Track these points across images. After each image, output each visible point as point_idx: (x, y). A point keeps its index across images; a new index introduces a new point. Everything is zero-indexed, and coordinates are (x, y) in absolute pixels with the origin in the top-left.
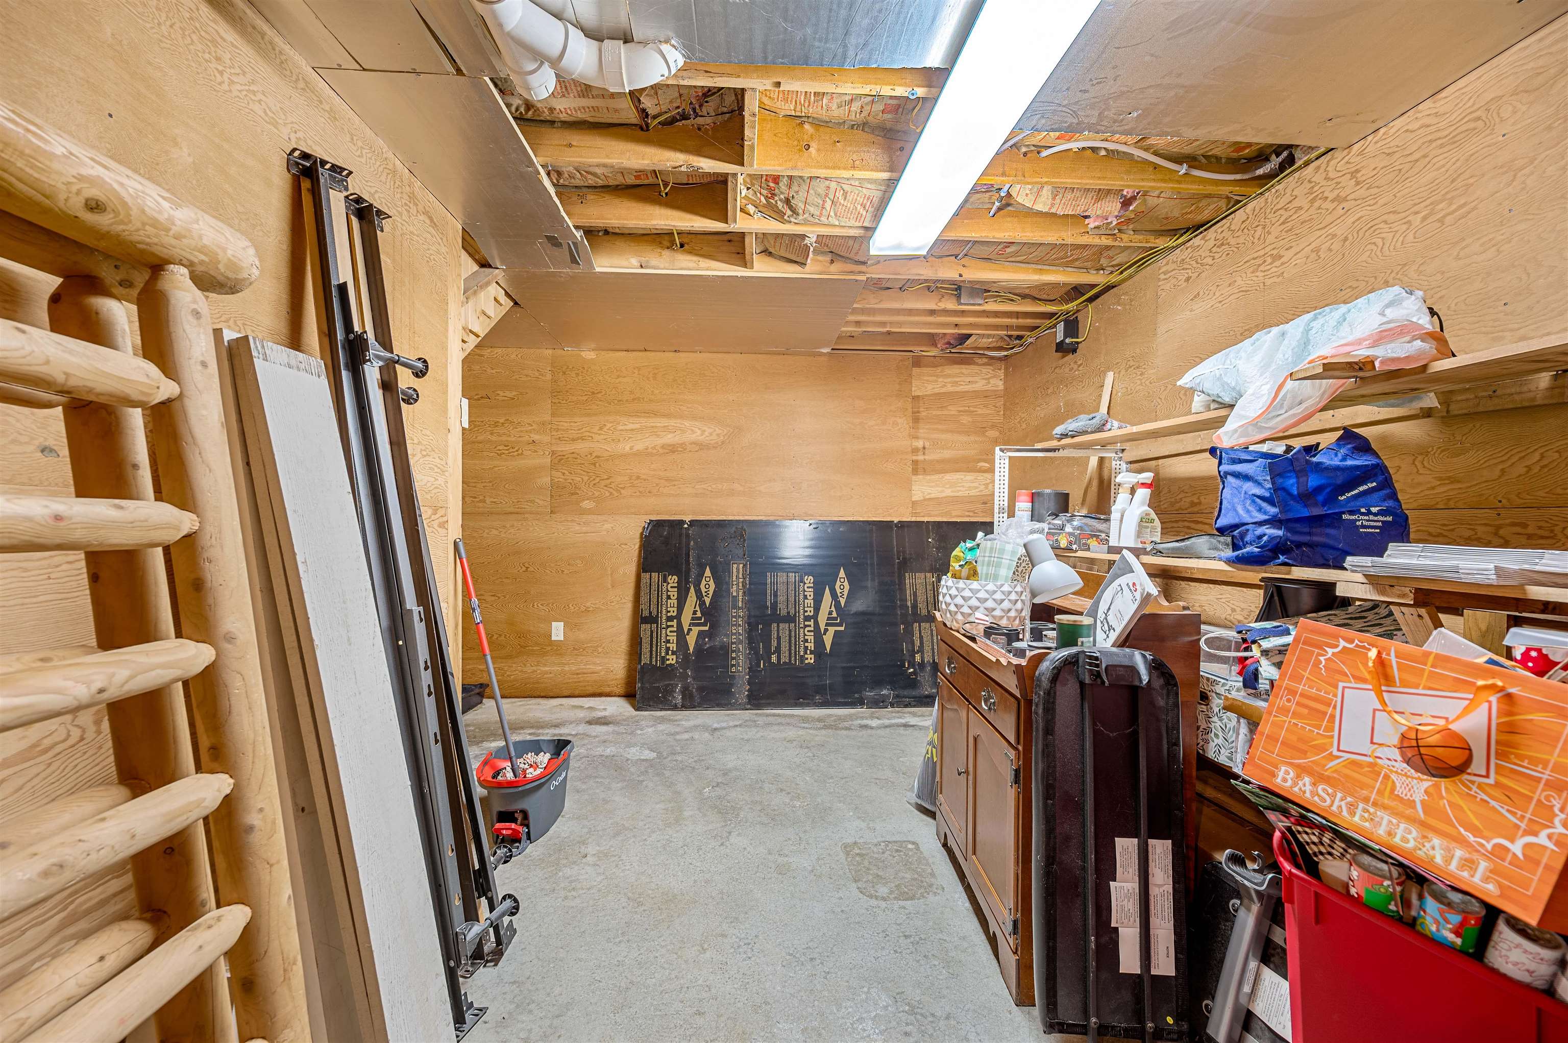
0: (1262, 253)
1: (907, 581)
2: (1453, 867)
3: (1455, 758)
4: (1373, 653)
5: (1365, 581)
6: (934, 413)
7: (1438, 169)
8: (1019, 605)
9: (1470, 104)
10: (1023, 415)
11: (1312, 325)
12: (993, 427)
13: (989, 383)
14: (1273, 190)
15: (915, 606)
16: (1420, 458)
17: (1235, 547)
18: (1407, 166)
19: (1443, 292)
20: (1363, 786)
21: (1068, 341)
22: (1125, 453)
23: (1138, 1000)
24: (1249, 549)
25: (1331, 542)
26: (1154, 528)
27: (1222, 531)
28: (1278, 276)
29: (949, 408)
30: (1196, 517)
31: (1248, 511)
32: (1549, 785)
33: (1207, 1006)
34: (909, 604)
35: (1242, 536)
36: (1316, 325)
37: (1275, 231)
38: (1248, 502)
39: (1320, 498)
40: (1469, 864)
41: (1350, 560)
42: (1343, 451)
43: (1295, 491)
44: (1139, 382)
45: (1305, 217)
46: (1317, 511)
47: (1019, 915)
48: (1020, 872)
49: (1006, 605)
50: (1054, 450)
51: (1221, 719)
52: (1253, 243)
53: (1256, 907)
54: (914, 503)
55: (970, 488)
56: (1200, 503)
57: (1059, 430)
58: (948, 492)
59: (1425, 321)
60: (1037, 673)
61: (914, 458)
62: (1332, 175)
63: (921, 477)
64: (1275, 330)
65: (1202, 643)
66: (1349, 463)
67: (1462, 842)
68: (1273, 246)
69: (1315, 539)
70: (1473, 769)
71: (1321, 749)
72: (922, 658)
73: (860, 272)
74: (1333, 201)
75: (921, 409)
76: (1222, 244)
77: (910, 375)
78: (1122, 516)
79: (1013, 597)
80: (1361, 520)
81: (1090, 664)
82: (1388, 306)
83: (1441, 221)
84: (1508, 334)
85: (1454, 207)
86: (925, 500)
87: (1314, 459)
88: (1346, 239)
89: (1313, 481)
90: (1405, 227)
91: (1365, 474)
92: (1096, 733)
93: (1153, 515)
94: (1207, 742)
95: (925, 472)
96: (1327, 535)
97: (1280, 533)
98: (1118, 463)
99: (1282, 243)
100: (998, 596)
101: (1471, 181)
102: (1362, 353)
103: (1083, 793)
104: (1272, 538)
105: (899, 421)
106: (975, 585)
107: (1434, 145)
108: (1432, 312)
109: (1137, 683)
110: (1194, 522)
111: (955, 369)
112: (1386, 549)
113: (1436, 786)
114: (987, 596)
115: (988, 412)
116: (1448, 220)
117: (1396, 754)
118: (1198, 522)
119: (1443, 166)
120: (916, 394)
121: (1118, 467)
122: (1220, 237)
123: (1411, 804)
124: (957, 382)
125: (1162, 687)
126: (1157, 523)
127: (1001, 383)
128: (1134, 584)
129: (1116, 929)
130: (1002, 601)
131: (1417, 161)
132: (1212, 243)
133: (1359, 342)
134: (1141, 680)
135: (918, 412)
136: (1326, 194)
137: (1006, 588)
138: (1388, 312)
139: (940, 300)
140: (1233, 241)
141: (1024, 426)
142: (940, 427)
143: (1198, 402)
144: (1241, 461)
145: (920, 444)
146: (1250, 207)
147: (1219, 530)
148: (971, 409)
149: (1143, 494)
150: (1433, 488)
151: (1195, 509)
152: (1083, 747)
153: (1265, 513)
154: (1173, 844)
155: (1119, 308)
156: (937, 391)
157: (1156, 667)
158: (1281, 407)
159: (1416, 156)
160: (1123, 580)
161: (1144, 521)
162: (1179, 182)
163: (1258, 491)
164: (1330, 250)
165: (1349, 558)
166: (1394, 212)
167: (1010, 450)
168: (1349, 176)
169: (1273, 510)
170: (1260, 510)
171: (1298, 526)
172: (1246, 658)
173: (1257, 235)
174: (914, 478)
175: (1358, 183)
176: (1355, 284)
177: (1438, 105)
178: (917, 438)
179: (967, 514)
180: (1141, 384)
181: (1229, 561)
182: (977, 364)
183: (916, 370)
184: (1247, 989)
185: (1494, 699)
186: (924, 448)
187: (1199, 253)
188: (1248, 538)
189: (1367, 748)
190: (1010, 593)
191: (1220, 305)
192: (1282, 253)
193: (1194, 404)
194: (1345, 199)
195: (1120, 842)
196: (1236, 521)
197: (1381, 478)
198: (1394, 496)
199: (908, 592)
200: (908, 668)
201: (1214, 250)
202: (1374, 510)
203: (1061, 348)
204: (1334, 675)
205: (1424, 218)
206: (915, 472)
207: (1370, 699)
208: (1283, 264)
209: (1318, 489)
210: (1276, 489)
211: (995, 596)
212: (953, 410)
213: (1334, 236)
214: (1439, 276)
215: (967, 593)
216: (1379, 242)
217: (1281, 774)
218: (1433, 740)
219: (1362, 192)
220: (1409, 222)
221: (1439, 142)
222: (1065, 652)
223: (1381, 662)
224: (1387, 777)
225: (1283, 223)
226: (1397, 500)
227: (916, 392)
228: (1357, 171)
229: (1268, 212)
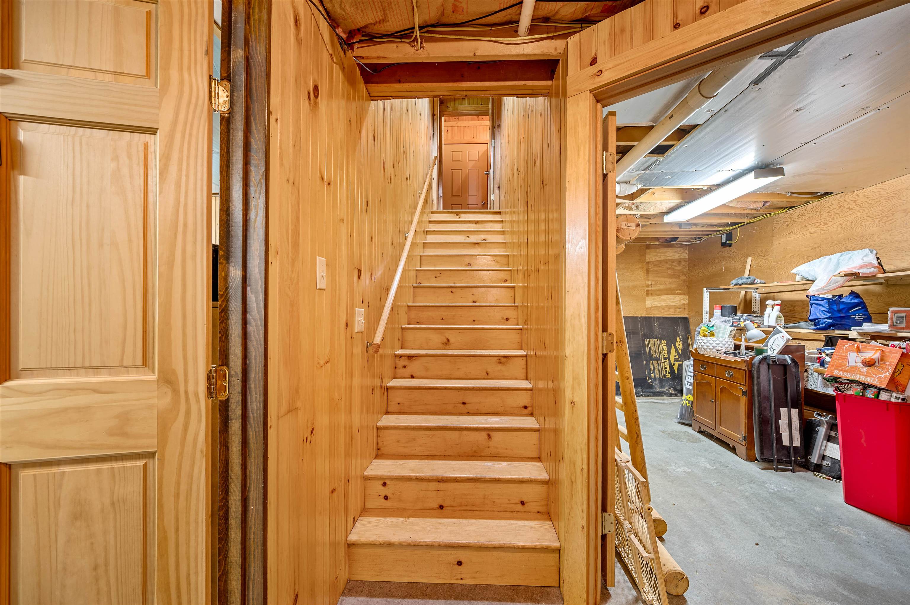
0: (819, 221)
1: (646, 343)
2: (871, 381)
3: (872, 363)
4: (856, 345)
5: (857, 333)
6: (656, 269)
7: (884, 206)
8: (731, 346)
9: (893, 188)
10: (700, 271)
11: (840, 258)
12: (683, 274)
13: (681, 255)
14: (824, 200)
15: (650, 353)
16: (879, 297)
17: (815, 325)
18: (873, 203)
19: (886, 246)
20: (854, 371)
21: (728, 242)
22: (758, 290)
23: (789, 453)
24: (821, 326)
25: (847, 323)
26: (782, 320)
27: (811, 321)
28: (826, 231)
29: (663, 267)
30: (793, 316)
31: (821, 315)
32: (889, 365)
33: (810, 457)
34: (647, 352)
35: (819, 322)
36: (842, 258)
37: (825, 214)
38: (821, 312)
39: (844, 311)
40: (874, 380)
41: (853, 328)
42: (851, 297)
43: (836, 309)
44: (764, 262)
45: (837, 212)
46: (842, 315)
47: (747, 434)
48: (747, 421)
49: (727, 346)
50: (728, 289)
51: (812, 376)
52: (816, 217)
53: (825, 426)
54: (647, 309)
55: (673, 302)
56: (794, 310)
57: (734, 282)
58: (663, 304)
59: (875, 262)
60: (753, 362)
61: (647, 289)
62: (847, 200)
63: (650, 297)
64: (828, 257)
65: (806, 354)
66: (853, 301)
67: (873, 377)
68: (824, 220)
69: (842, 323)
70: (876, 364)
71: (845, 365)
72: (655, 376)
73: (647, 222)
74: (847, 209)
75: (650, 268)
76: (803, 215)
77: (645, 253)
78: (769, 315)
79: (729, 343)
80: (856, 317)
81: (772, 358)
82: (865, 256)
83: (885, 223)
84: (906, 261)
85: (889, 219)
86: (652, 307)
87: (841, 300)
88: (852, 222)
89: (842, 307)
90: (873, 222)
91: (857, 305)
92: (774, 378)
93: (781, 315)
94: (807, 384)
95: (652, 295)
96: (847, 322)
97: (831, 321)
98: (755, 293)
99: (828, 219)
100: (724, 343)
101: (894, 212)
102: (856, 271)
103: (770, 395)
104: (829, 323)
105: (640, 273)
106: (714, 339)
107: (882, 198)
108: (878, 258)
109: (787, 364)
110: (791, 317)
111: (665, 250)
112: (862, 325)
113: (869, 369)
114: (720, 342)
115: (681, 268)
116: (887, 223)
117: (861, 364)
118: (793, 317)
119: (885, 206)
120: (648, 261)
121: (755, 295)
122: (802, 212)
123: (864, 372)
124: (666, 255)
125: (794, 366)
126: (783, 318)
127: (687, 255)
128: (783, 336)
129: (781, 433)
130: (725, 344)
131: (877, 202)
132: (798, 214)
133: (855, 268)
134: (788, 363)
135: (649, 269)
136: (845, 206)
137: (726, 340)
138: (865, 258)
139: (672, 227)
140: (807, 215)
141: (701, 275)
142: (659, 275)
143: (798, 278)
144: (818, 300)
145: (649, 283)
146: (814, 204)
147: (809, 320)
148: (673, 267)
149: (777, 308)
150: (884, 307)
151: (793, 312)
152: (769, 383)
153: (826, 315)
154: (799, 410)
155: (754, 231)
156: (657, 259)
157: (793, 360)
158: (830, 283)
159: (877, 200)
160: (778, 335)
161: (778, 317)
162: (787, 198)
163: (824, 309)
164: (846, 225)
165: (852, 328)
166: (869, 217)
167: (710, 289)
168: (853, 202)
169: (829, 315)
170: (825, 314)
171: (837, 319)
172: (820, 357)
173: (818, 214)
174: (647, 298)
175: (856, 205)
176: (856, 238)
177: (883, 186)
178: (648, 280)
179: (671, 313)
180: (766, 263)
181: (814, 330)
182: (676, 247)
183: (648, 251)
184: (823, 448)
185: (880, 352)
186: (651, 284)
187: (793, 216)
188: (821, 322)
189: (854, 364)
190: (728, 341)
191: (802, 237)
192: (828, 223)
193: (796, 278)
194: (852, 209)
195: (782, 409)
196: (817, 317)
197: (862, 305)
198: (867, 310)
199: (647, 347)
200: (648, 380)
201: (799, 216)
202: (861, 314)
203: (724, 245)
204: (847, 350)
205: (880, 221)
206: (647, 295)
207: (856, 354)
208: (828, 227)
209: (843, 309)
210: (830, 308)
211: (723, 343)
212: (664, 268)
213: (848, 221)
214: (884, 240)
215: (711, 342)
216: (864, 226)
217: (835, 372)
218: (868, 360)
219: (858, 208)
220: (874, 221)
221: (884, 198)
222: (760, 357)
223: (858, 347)
224: (859, 369)
225: (828, 212)
226: (868, 312)
227: (648, 260)
228: (856, 201)
229: (822, 207)
